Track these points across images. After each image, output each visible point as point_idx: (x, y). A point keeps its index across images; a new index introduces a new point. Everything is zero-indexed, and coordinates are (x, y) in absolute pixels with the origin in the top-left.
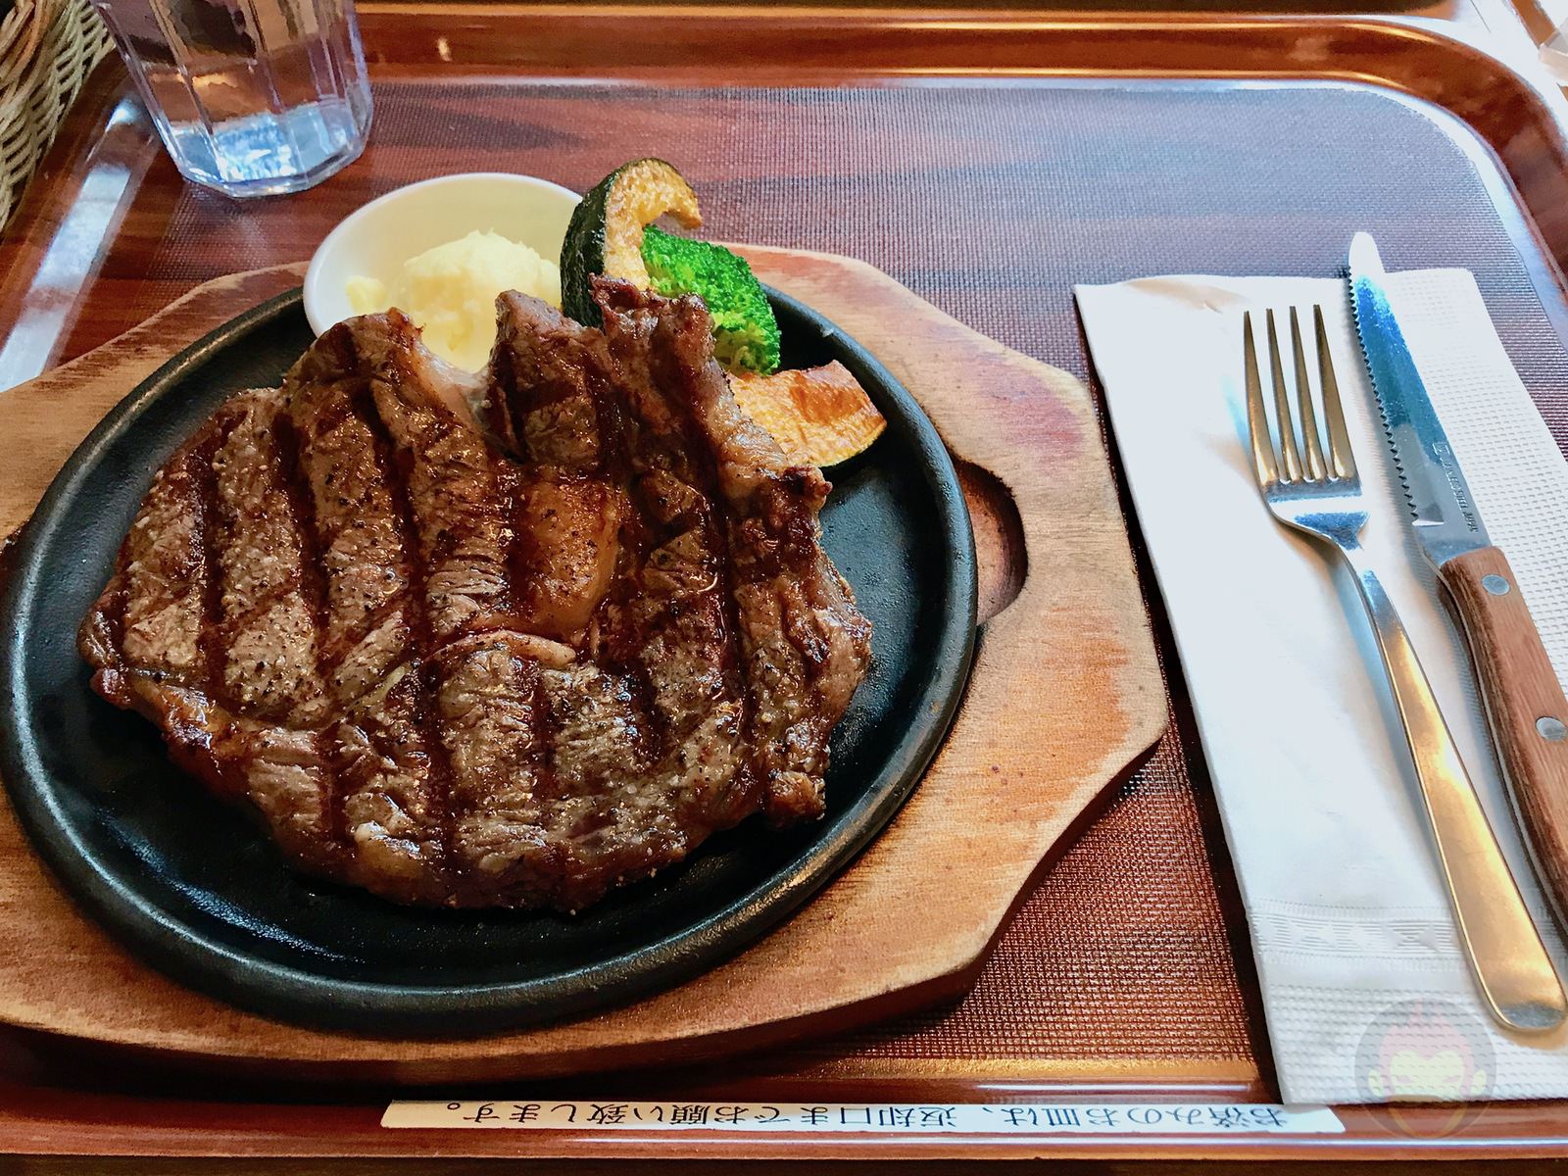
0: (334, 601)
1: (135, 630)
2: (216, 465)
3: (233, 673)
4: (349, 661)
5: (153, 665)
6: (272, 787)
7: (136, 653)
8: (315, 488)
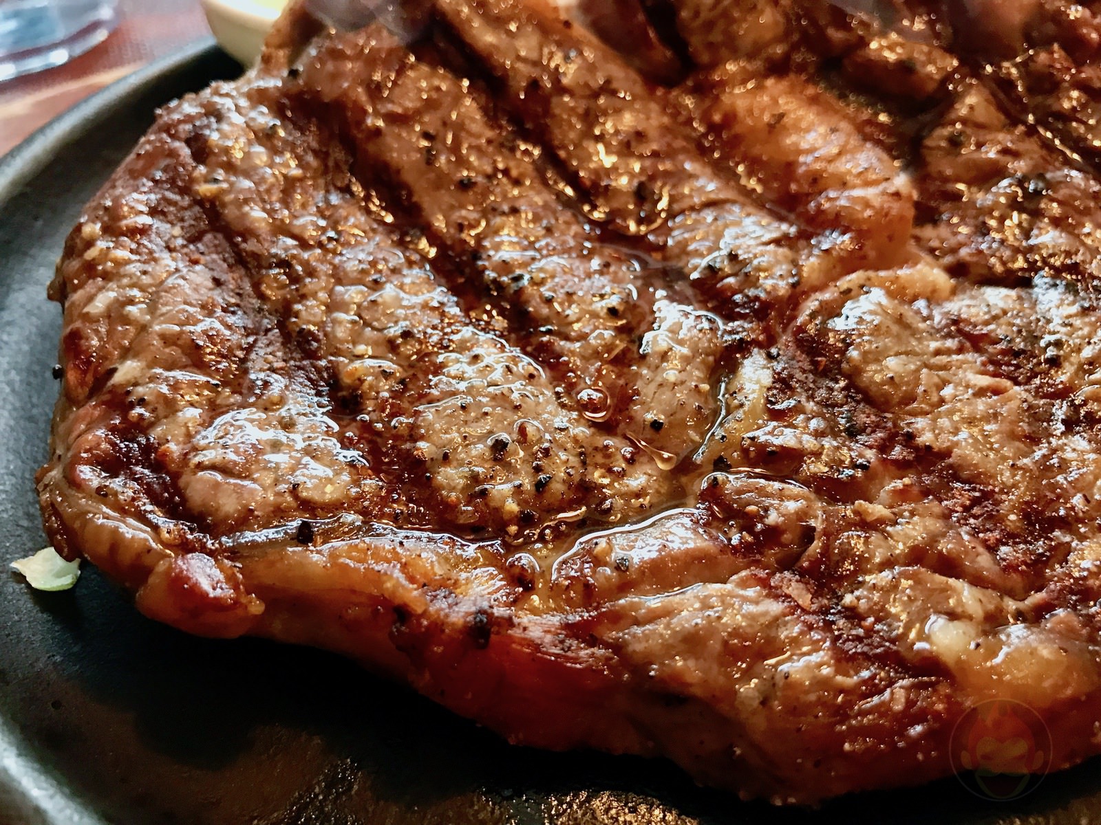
0: (547, 321)
1: (200, 467)
2: (205, 189)
3: (451, 478)
4: (647, 390)
5: (278, 513)
6: (692, 642)
7: (229, 505)
8: (409, 177)
